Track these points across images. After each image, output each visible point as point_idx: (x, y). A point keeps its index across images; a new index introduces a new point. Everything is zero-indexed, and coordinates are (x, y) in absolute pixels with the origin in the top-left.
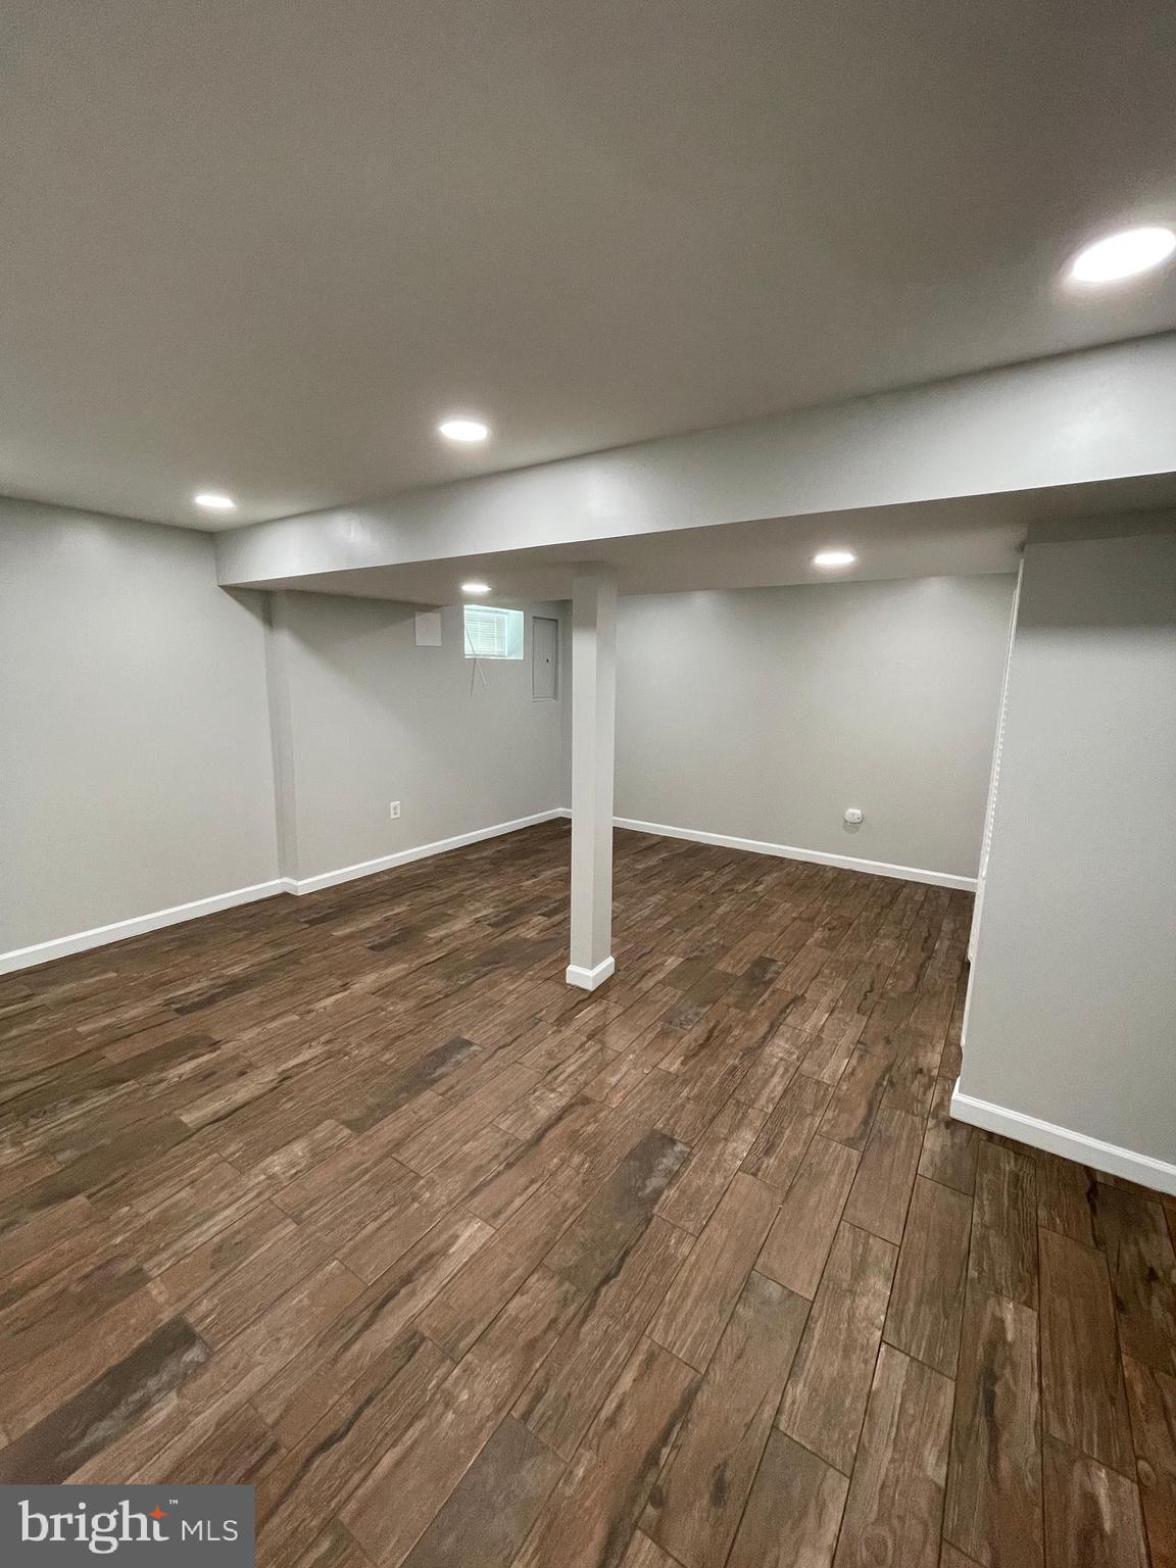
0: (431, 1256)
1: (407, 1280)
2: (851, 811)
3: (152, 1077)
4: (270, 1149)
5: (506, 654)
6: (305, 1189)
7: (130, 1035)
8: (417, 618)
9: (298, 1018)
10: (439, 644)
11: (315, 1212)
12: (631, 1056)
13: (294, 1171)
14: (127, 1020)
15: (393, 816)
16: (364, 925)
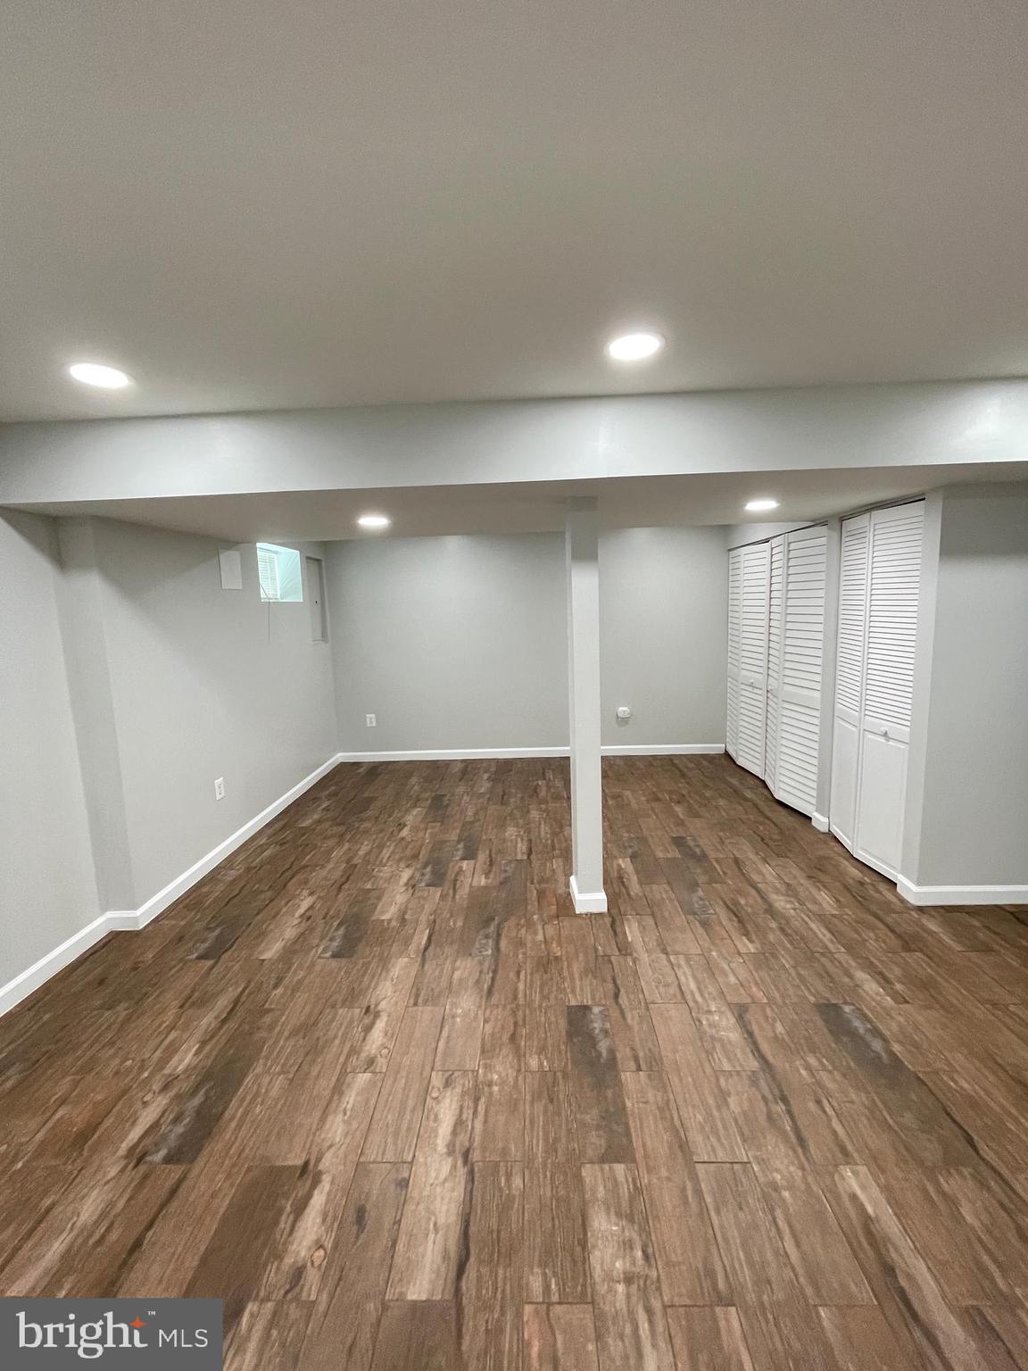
0: (869, 1233)
1: (889, 1270)
2: (621, 709)
3: (274, 1277)
4: (578, 1249)
5: (278, 597)
6: (679, 1263)
7: (138, 1244)
8: (221, 556)
9: (367, 1075)
10: (240, 588)
11: (727, 1276)
12: (714, 954)
13: (639, 1254)
14: (97, 1223)
15: (218, 797)
16: (290, 933)
